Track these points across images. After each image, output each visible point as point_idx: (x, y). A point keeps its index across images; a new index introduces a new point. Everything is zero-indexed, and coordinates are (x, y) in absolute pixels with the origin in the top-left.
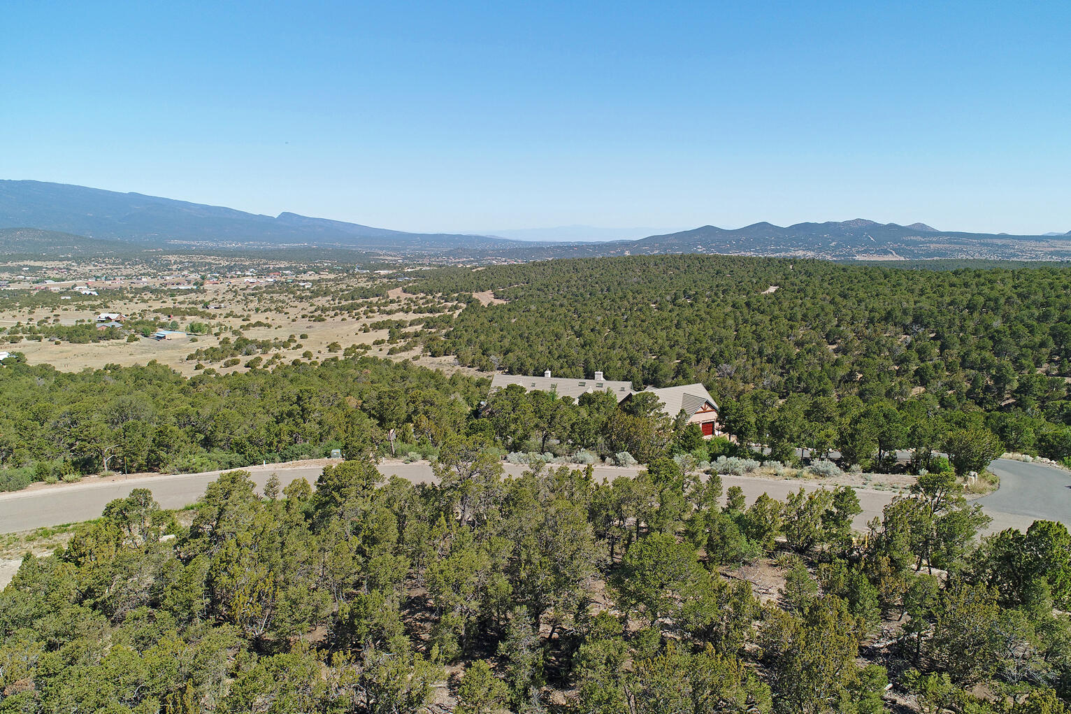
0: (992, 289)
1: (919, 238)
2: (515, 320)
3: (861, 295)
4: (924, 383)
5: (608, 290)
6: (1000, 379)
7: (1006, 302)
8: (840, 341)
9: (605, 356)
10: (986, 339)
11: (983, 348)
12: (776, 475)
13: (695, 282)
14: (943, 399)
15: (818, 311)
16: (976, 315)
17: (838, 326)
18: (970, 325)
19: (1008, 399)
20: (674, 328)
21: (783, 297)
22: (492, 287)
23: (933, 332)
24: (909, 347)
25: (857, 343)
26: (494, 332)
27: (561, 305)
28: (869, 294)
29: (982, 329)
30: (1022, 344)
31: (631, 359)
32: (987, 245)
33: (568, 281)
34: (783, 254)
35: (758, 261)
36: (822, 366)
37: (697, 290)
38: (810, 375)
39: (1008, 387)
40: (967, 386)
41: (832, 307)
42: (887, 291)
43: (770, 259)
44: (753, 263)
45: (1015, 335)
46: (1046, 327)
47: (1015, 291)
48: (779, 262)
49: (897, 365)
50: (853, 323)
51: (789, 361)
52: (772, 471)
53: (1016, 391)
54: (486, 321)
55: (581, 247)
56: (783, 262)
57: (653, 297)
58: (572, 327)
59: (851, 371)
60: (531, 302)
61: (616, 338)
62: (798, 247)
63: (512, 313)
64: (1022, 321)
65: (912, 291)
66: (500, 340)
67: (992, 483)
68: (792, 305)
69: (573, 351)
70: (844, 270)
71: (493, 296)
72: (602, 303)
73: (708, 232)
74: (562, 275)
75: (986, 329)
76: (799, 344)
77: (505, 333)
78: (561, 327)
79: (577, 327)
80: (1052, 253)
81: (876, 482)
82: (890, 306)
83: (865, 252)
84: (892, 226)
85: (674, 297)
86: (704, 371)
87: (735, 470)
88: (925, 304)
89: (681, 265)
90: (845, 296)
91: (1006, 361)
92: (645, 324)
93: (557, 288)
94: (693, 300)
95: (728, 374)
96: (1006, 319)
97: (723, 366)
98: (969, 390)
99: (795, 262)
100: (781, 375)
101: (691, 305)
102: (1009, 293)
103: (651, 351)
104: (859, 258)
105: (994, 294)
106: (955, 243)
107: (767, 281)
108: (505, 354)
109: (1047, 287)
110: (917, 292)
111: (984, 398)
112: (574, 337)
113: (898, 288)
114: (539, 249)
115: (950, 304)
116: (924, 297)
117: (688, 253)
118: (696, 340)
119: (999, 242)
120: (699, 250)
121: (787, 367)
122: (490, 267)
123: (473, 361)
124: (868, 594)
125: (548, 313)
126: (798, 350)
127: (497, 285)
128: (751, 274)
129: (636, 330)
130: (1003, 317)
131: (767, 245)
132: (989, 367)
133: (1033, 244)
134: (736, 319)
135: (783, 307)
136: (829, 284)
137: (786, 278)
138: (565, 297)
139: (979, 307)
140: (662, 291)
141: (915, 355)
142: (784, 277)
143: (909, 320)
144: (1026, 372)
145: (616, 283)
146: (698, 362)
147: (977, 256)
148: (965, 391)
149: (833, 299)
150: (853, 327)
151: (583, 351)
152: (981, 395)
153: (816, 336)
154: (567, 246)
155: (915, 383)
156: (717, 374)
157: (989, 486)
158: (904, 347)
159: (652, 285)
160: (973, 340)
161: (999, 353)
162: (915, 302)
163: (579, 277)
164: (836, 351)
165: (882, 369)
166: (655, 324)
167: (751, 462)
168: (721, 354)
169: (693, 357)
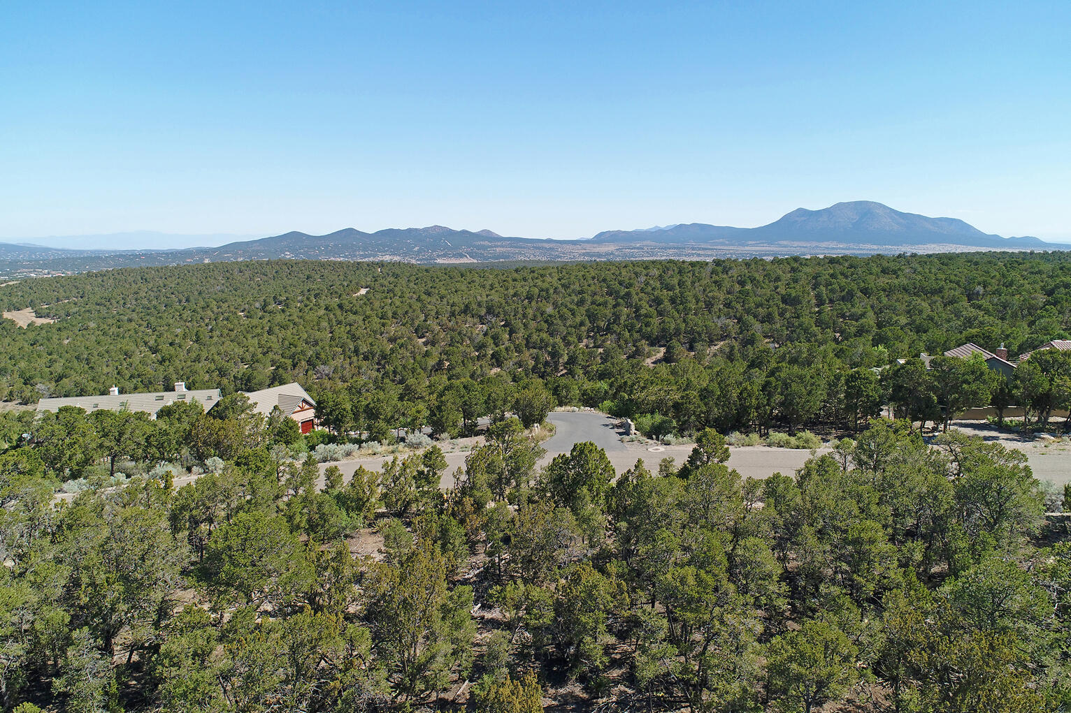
0: (543, 281)
1: (486, 243)
2: (68, 341)
3: (443, 292)
4: (499, 365)
5: (188, 300)
6: (555, 355)
7: (554, 292)
8: (428, 334)
9: (189, 370)
10: (542, 322)
11: (540, 330)
12: (375, 454)
13: (284, 287)
14: (515, 376)
15: (407, 308)
16: (533, 303)
17: (425, 321)
18: (530, 312)
19: (562, 370)
20: (266, 335)
21: (373, 298)
22: (32, 304)
23: (503, 321)
24: (486, 334)
25: (442, 335)
26: (39, 356)
27: (130, 320)
28: (450, 291)
29: (539, 315)
30: (568, 325)
31: (220, 370)
32: (539, 248)
33: (136, 293)
34: (371, 259)
35: (348, 265)
36: (414, 358)
37: (287, 295)
38: (404, 367)
39: (561, 360)
40: (532, 363)
41: (419, 304)
42: (464, 288)
43: (358, 263)
44: (343, 267)
45: (562, 317)
46: (583, 310)
47: (559, 282)
48: (368, 265)
49: (477, 351)
50: (438, 317)
51: (384, 356)
52: (370, 452)
53: (567, 363)
54: (26, 345)
55: (149, 255)
56: (371, 265)
57: (240, 305)
58: (146, 343)
59: (440, 361)
60: (89, 320)
61: (200, 349)
62: (384, 252)
63: (64, 334)
64: (566, 306)
65: (484, 287)
66: (48, 365)
67: (551, 430)
68: (383, 304)
69: (148, 369)
70: (427, 271)
71: (34, 314)
72: (180, 315)
73: (295, 238)
74: (128, 286)
75: (542, 315)
76: (392, 340)
77: (55, 356)
78: (130, 344)
79: (152, 343)
80: (584, 254)
81: (461, 445)
82: (467, 300)
83: (445, 256)
84: (464, 232)
85: (263, 303)
86: (301, 375)
87: (334, 456)
88: (495, 297)
89: (268, 271)
90: (429, 294)
91: (558, 340)
92: (233, 334)
93: (122, 302)
94: (284, 306)
95: (327, 375)
96: (555, 305)
97: (321, 367)
98: (533, 366)
99: (383, 266)
100: (378, 370)
101: (283, 311)
102: (556, 285)
103: (242, 360)
104: (439, 261)
105: (545, 285)
106: (516, 247)
107: (357, 284)
108: (57, 381)
109: (581, 278)
110: (488, 287)
111: (545, 372)
112: (150, 353)
113: (472, 284)
114: (95, 258)
115: (514, 296)
116: (493, 291)
117: (274, 258)
118: (290, 344)
119: (547, 246)
120: (288, 257)
121: (383, 362)
122: (26, 281)
123: (11, 393)
124: (457, 534)
125: (114, 329)
126: (391, 346)
127: (39, 301)
128: (342, 278)
129: (223, 339)
130: (553, 304)
131: (355, 251)
132: (547, 345)
133: (571, 247)
134: (330, 321)
135: (375, 307)
136: (415, 284)
137: (376, 280)
138: (133, 311)
139: (536, 297)
140: (250, 298)
141: (490, 341)
142: (374, 279)
143: (483, 312)
144: (572, 347)
145: (196, 293)
146: (294, 366)
147: (532, 258)
148: (530, 367)
149: (419, 297)
150: (438, 321)
151: (162, 368)
152: (543, 370)
153: (406, 331)
154: (132, 255)
155: (492, 365)
156: (315, 377)
157: (548, 434)
158: (481, 335)
159: (238, 293)
160: (533, 324)
161: (552, 334)
162: (487, 296)
163: (150, 288)
164: (425, 344)
165: (465, 355)
166: (245, 333)
167: (349, 446)
168: (318, 356)
169: (289, 362)
